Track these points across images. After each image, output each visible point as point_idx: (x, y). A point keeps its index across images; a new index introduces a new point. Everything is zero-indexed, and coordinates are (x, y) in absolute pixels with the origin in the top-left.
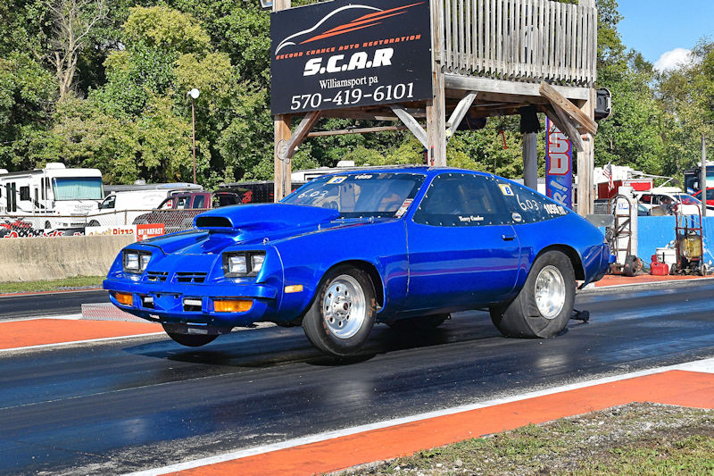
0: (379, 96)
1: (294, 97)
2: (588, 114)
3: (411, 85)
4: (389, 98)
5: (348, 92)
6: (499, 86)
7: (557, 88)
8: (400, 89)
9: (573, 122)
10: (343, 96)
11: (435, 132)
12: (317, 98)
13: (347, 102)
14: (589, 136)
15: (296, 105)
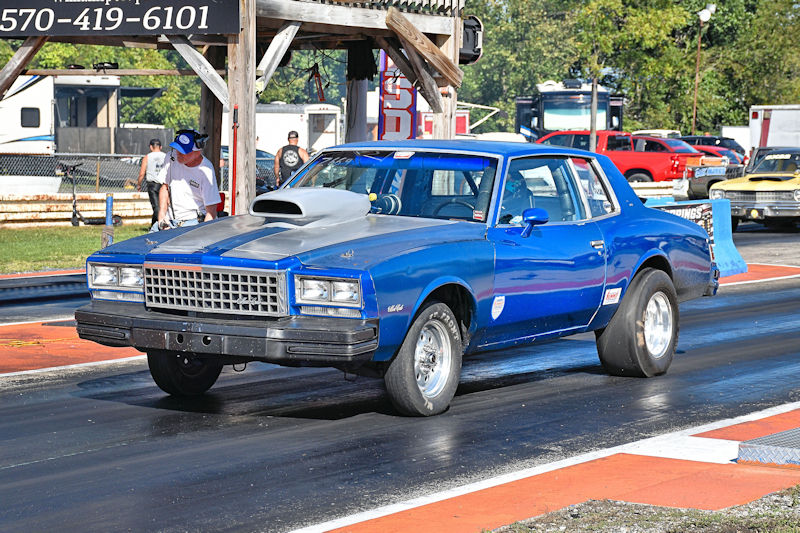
0: (152, 23)
1: (6, 11)
2: (450, 57)
3: (205, 9)
4: (168, 26)
5: (99, 11)
6: (332, 14)
7: (410, 17)
8: (187, 14)
9: (429, 67)
10: (92, 17)
11: (240, 84)
12: (45, 16)
13: (98, 27)
14: (450, 89)
15: (8, 24)
